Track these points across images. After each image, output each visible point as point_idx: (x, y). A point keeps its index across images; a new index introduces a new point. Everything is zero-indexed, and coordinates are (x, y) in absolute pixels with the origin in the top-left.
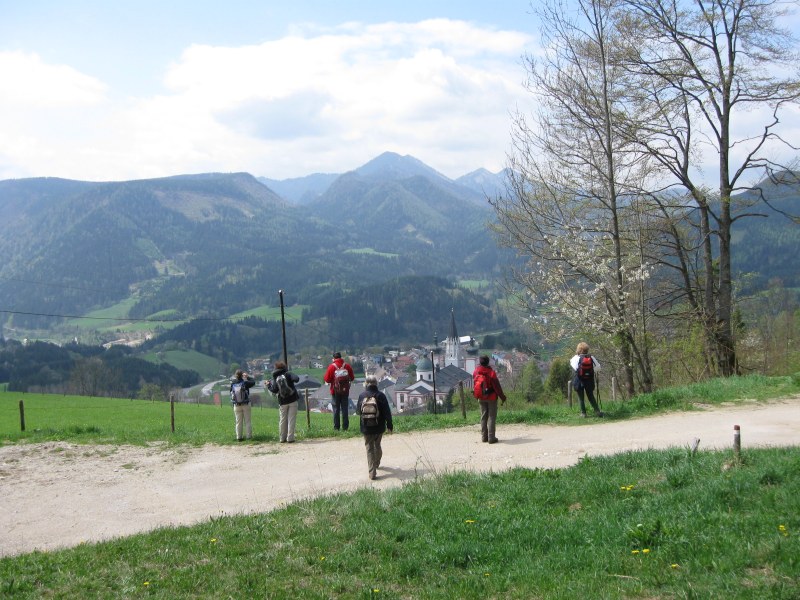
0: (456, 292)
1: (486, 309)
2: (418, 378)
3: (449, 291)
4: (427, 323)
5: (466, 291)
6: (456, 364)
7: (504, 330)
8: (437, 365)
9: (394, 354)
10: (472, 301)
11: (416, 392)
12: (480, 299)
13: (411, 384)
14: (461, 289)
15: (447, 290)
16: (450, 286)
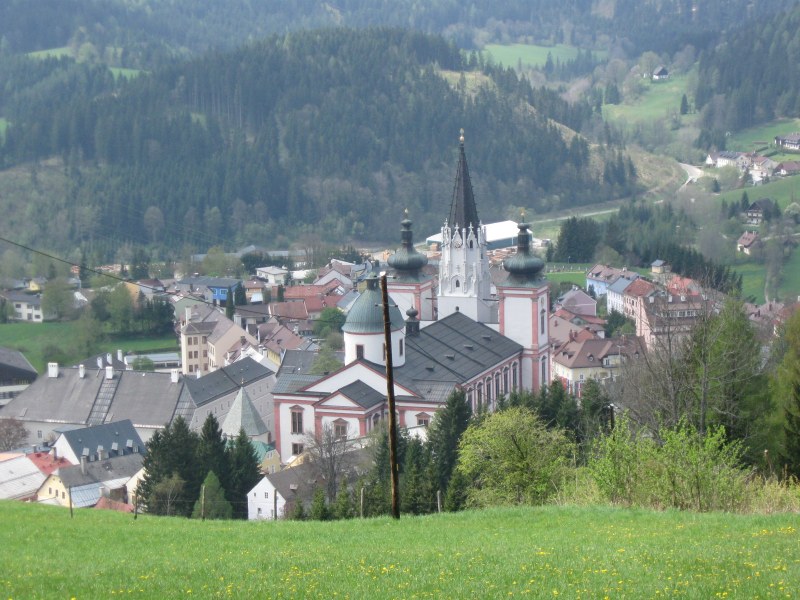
0: (474, 79)
1: (568, 134)
2: (350, 356)
3: (451, 77)
4: (380, 177)
5: (506, 79)
6: (471, 312)
7: (625, 203)
8: (413, 314)
9: (273, 276)
10: (526, 109)
11: (341, 401)
12: (549, 102)
13: (327, 375)
14: (489, 70)
15: (447, 75)
16: (454, 62)
